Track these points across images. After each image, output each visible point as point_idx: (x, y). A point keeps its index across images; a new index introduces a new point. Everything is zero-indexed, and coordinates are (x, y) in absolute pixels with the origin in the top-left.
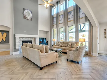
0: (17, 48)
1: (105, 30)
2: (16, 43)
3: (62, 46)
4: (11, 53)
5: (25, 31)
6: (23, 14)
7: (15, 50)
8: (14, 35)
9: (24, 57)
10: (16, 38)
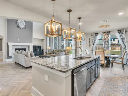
0: (10, 55)
1: (90, 39)
2: (9, 51)
3: (54, 53)
4: (4, 60)
5: (18, 40)
6: (16, 24)
7: (8, 57)
8: (7, 44)
9: (16, 62)
10: (9, 46)
